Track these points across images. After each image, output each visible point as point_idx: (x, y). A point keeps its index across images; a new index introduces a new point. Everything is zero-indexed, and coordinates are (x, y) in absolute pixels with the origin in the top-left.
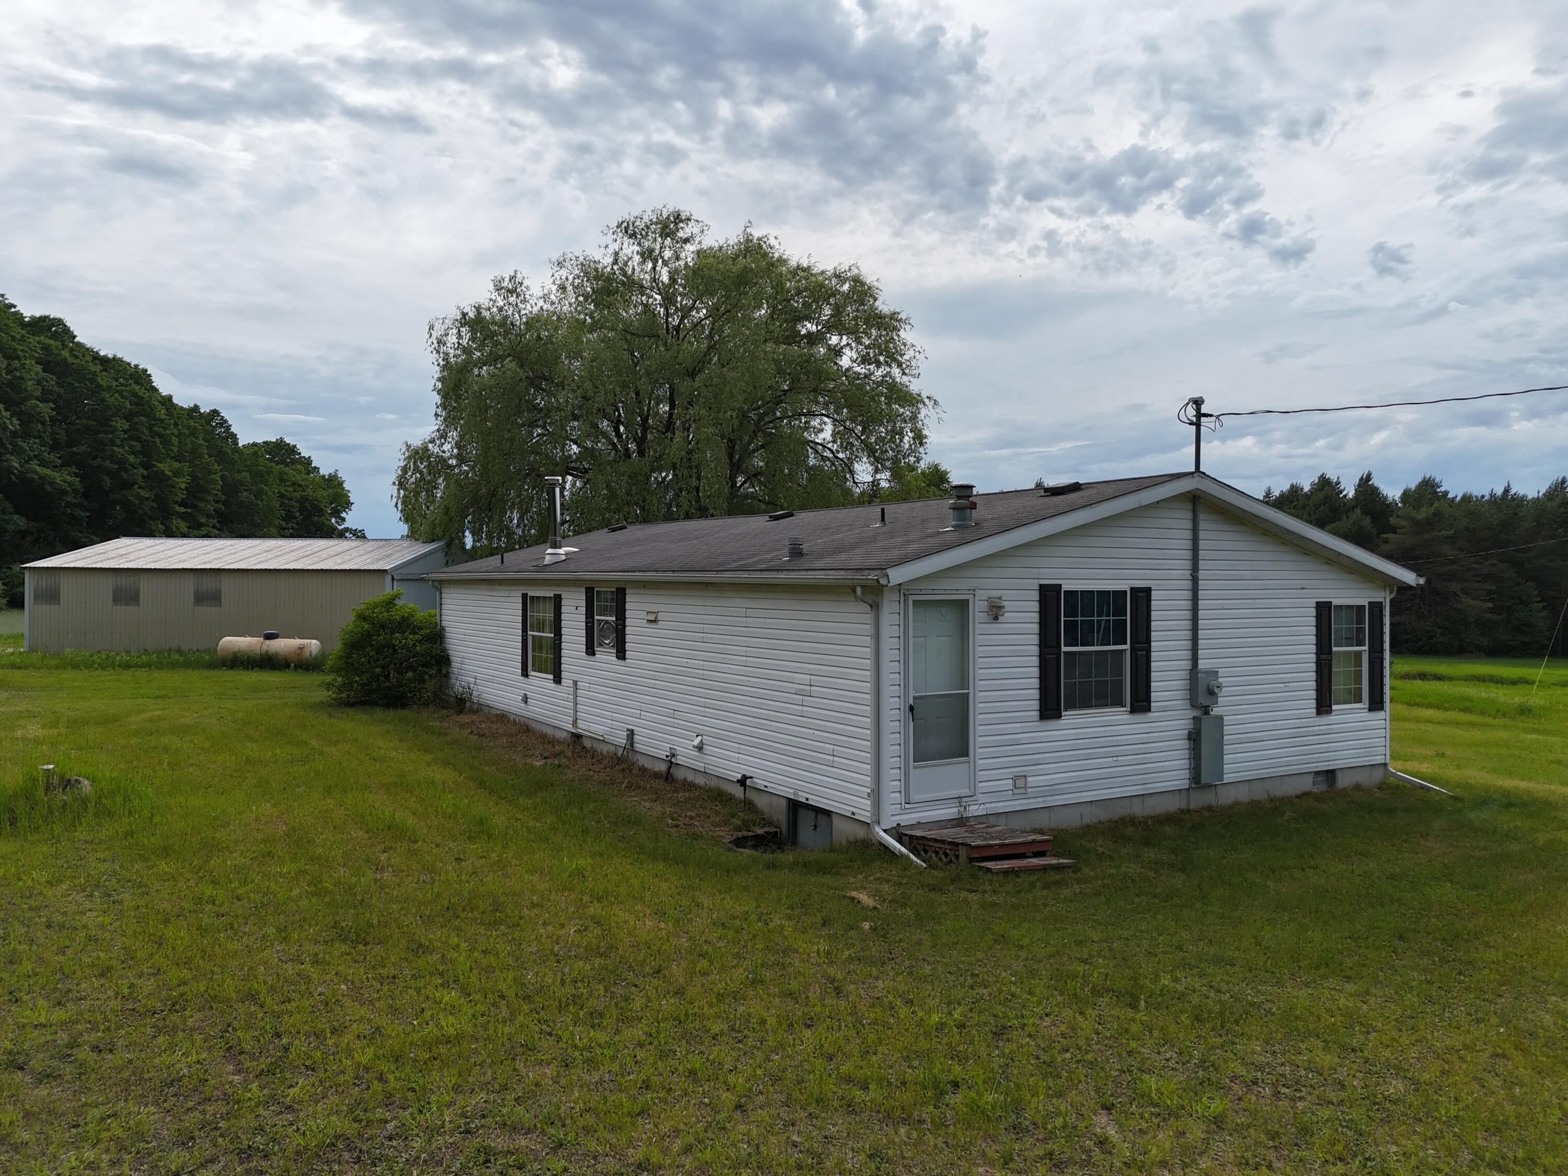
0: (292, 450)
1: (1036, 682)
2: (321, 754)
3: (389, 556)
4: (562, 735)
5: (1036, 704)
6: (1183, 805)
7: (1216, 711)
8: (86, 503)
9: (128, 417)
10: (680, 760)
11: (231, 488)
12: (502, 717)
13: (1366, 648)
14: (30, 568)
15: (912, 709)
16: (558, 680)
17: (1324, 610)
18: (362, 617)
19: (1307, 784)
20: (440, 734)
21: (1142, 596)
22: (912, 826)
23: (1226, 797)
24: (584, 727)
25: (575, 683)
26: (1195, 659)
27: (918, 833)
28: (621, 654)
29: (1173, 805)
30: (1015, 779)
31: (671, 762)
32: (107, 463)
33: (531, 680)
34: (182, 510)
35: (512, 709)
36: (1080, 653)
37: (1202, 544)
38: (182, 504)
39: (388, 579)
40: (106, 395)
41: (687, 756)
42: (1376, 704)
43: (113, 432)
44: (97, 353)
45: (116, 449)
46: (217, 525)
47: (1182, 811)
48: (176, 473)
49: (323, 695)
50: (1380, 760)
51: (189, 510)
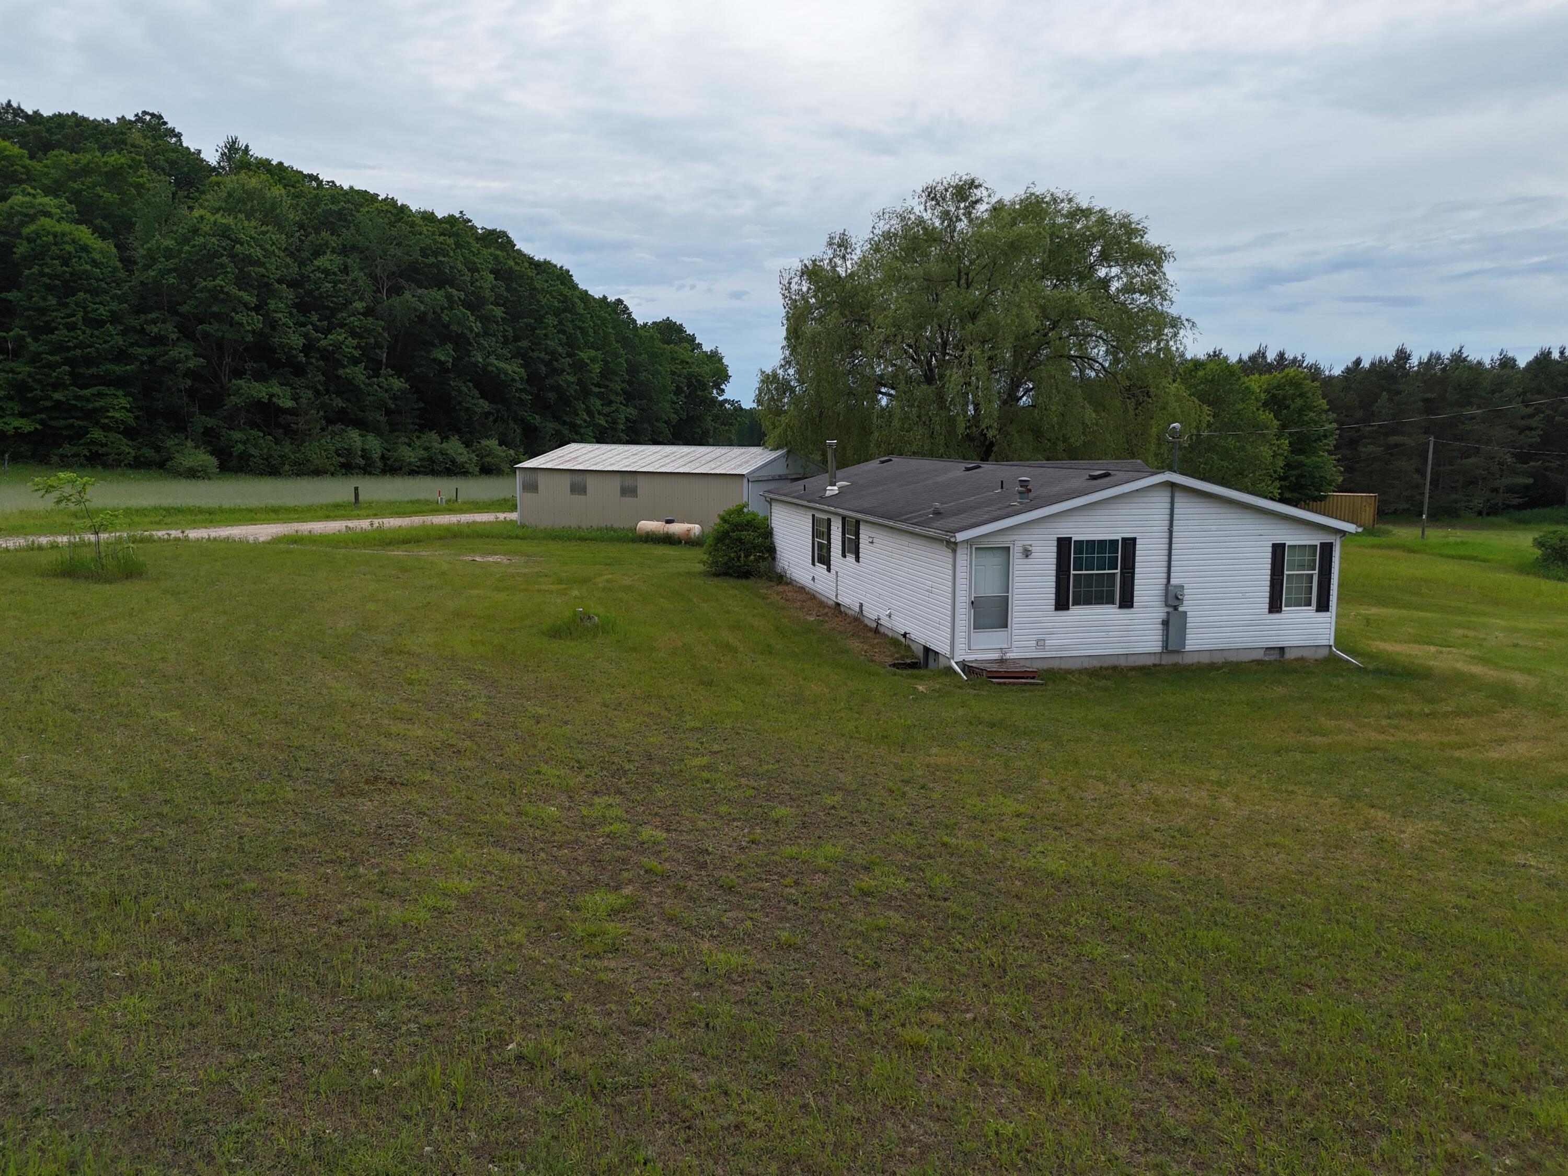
0: (679, 329)
1: (1054, 590)
2: (698, 607)
3: (747, 462)
4: (830, 603)
5: (1053, 602)
6: (1157, 662)
7: (1181, 609)
8: (528, 388)
9: (557, 313)
10: (882, 622)
11: (633, 370)
12: (802, 589)
13: (1317, 571)
14: (519, 468)
15: (972, 603)
16: (829, 570)
17: (1278, 550)
18: (724, 520)
19: (1259, 655)
20: (763, 598)
21: (1130, 544)
22: (972, 662)
23: (1188, 660)
24: (841, 600)
25: (837, 573)
26: (1169, 578)
27: (973, 665)
28: (857, 559)
29: (1149, 661)
30: (1038, 641)
31: (877, 621)
32: (543, 355)
33: (816, 568)
34: (597, 390)
35: (807, 585)
36: (1085, 575)
37: (1176, 511)
38: (598, 385)
39: (745, 481)
40: (540, 297)
41: (884, 621)
42: (1323, 606)
43: (546, 328)
44: (532, 258)
45: (549, 342)
46: (624, 402)
47: (1155, 665)
48: (593, 360)
49: (701, 567)
50: (1325, 642)
51: (603, 390)
